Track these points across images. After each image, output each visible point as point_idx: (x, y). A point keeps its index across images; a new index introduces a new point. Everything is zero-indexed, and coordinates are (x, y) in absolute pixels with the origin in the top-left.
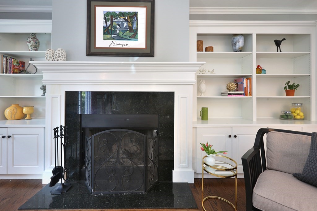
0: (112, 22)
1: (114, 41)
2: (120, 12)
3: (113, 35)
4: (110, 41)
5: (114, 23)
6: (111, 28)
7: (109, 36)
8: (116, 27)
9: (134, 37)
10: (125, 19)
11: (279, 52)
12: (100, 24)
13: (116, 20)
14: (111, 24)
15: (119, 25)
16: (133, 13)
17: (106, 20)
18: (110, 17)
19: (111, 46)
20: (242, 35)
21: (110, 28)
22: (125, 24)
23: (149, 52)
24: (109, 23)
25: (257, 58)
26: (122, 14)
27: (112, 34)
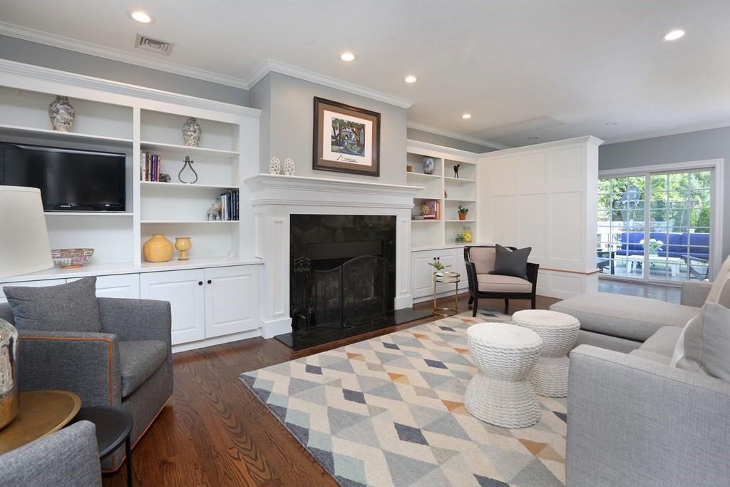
0: (340, 131)
1: (342, 154)
2: (349, 122)
3: (341, 148)
4: (339, 154)
5: (342, 133)
6: (340, 138)
7: (337, 148)
8: (344, 139)
9: (361, 153)
10: (353, 130)
11: (456, 178)
12: (328, 132)
13: (344, 130)
14: (340, 134)
15: (347, 136)
16: (361, 125)
17: (334, 128)
18: (338, 125)
19: (339, 161)
20: (433, 158)
21: (338, 138)
22: (353, 137)
23: (375, 170)
24: (337, 132)
25: (445, 181)
26: (351, 125)
27: (340, 146)
